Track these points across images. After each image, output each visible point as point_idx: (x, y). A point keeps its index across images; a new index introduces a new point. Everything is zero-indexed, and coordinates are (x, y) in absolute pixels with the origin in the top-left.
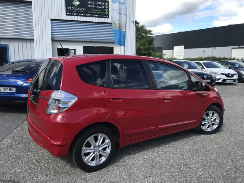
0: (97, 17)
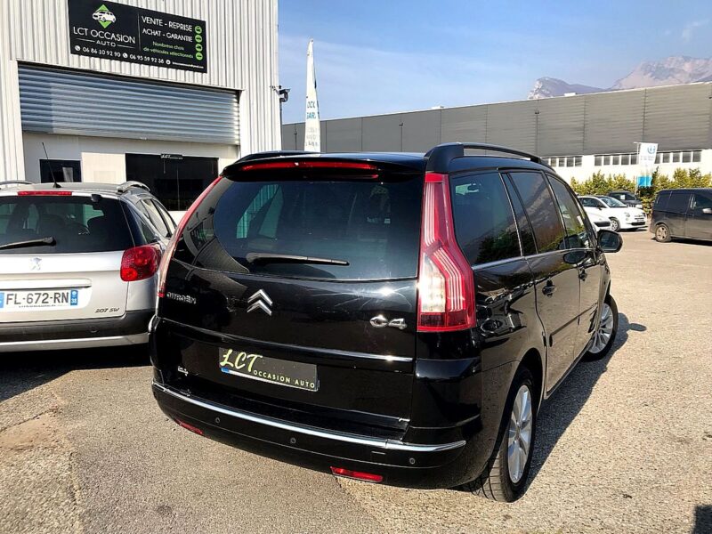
0: (171, 66)
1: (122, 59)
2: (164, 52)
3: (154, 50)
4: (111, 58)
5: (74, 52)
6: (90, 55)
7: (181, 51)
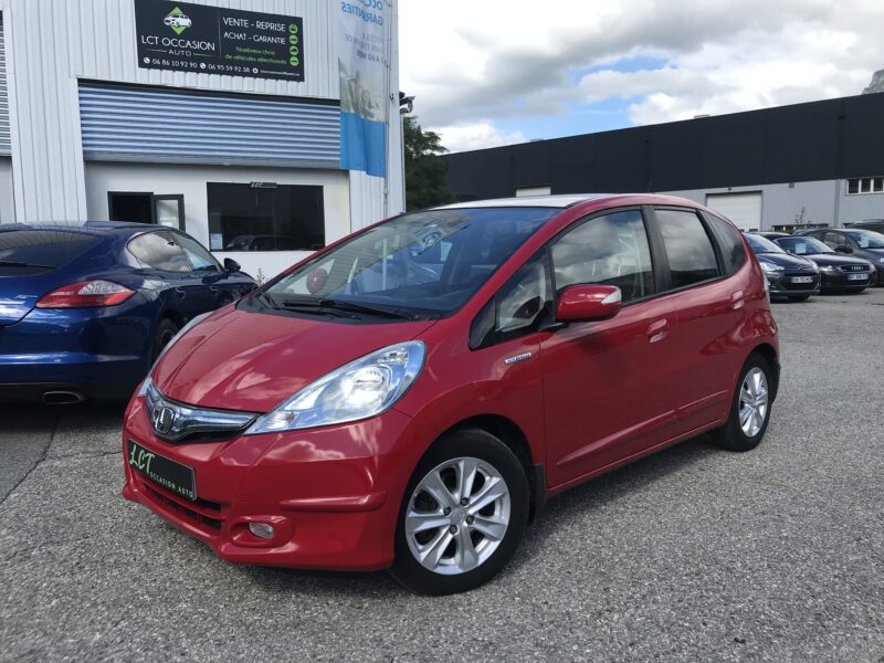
1: (198, 70)
2: (251, 59)
3: (237, 58)
4: (186, 70)
5: (142, 65)
6: (161, 67)
7: (271, 57)
